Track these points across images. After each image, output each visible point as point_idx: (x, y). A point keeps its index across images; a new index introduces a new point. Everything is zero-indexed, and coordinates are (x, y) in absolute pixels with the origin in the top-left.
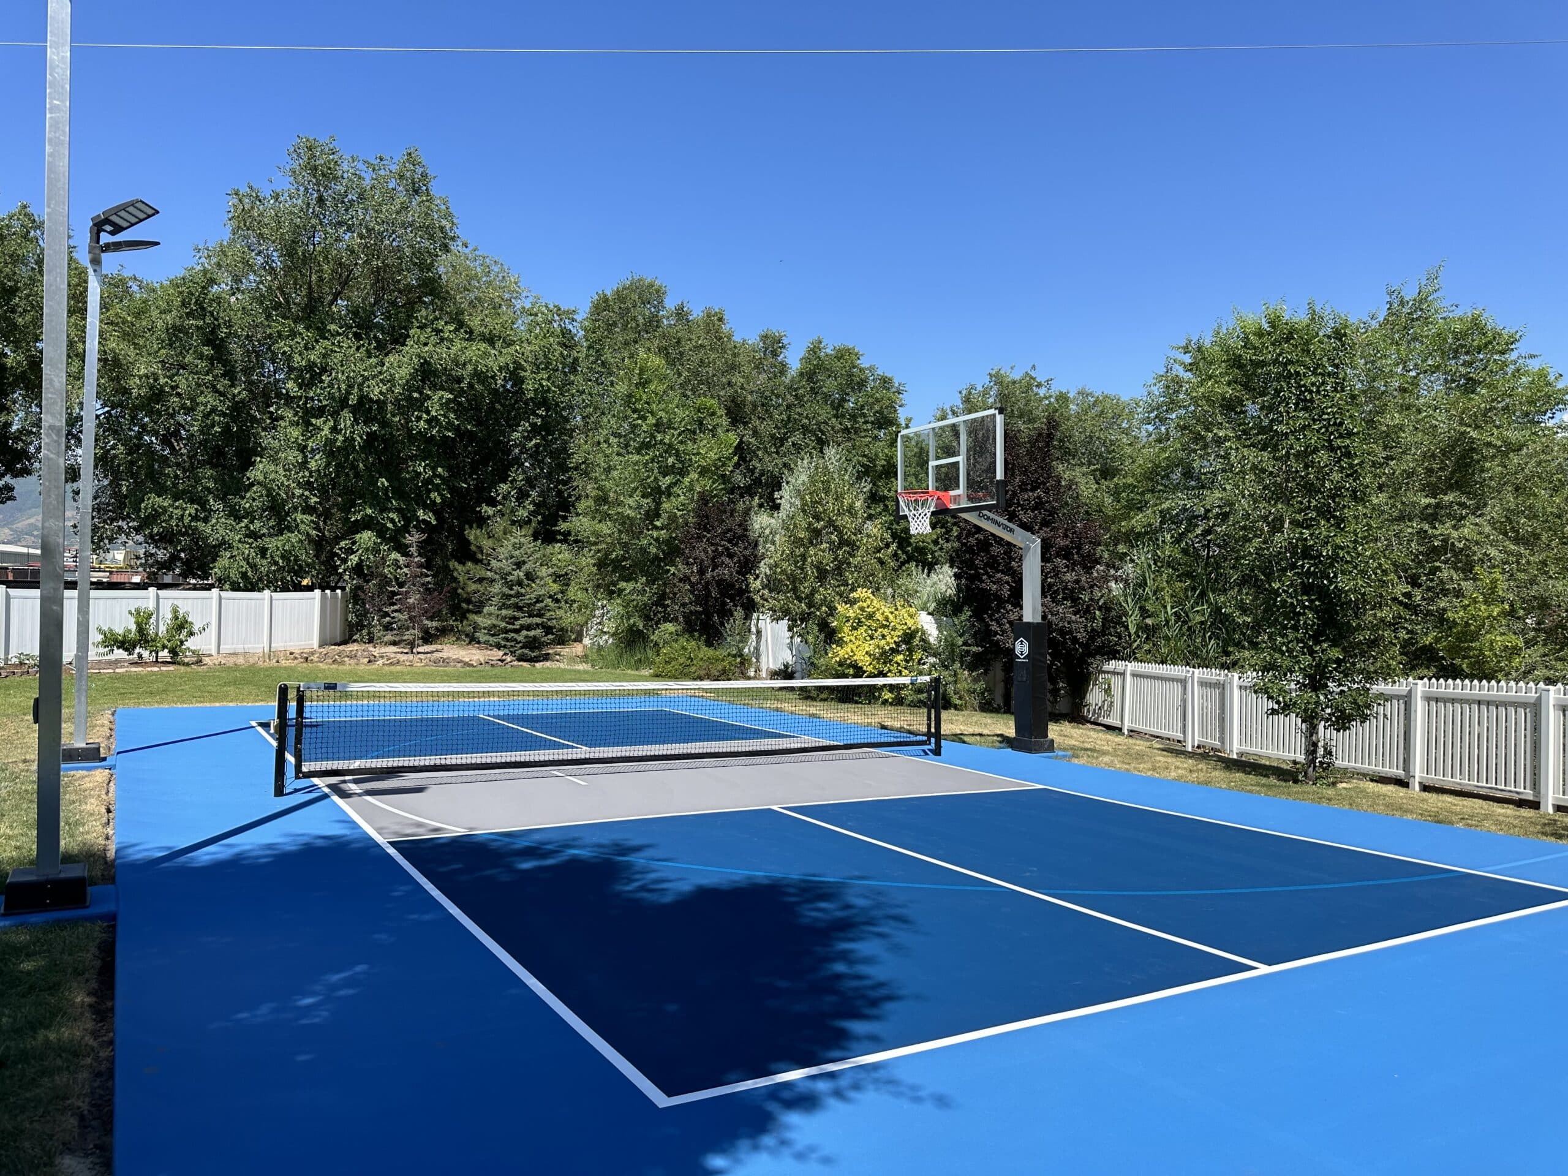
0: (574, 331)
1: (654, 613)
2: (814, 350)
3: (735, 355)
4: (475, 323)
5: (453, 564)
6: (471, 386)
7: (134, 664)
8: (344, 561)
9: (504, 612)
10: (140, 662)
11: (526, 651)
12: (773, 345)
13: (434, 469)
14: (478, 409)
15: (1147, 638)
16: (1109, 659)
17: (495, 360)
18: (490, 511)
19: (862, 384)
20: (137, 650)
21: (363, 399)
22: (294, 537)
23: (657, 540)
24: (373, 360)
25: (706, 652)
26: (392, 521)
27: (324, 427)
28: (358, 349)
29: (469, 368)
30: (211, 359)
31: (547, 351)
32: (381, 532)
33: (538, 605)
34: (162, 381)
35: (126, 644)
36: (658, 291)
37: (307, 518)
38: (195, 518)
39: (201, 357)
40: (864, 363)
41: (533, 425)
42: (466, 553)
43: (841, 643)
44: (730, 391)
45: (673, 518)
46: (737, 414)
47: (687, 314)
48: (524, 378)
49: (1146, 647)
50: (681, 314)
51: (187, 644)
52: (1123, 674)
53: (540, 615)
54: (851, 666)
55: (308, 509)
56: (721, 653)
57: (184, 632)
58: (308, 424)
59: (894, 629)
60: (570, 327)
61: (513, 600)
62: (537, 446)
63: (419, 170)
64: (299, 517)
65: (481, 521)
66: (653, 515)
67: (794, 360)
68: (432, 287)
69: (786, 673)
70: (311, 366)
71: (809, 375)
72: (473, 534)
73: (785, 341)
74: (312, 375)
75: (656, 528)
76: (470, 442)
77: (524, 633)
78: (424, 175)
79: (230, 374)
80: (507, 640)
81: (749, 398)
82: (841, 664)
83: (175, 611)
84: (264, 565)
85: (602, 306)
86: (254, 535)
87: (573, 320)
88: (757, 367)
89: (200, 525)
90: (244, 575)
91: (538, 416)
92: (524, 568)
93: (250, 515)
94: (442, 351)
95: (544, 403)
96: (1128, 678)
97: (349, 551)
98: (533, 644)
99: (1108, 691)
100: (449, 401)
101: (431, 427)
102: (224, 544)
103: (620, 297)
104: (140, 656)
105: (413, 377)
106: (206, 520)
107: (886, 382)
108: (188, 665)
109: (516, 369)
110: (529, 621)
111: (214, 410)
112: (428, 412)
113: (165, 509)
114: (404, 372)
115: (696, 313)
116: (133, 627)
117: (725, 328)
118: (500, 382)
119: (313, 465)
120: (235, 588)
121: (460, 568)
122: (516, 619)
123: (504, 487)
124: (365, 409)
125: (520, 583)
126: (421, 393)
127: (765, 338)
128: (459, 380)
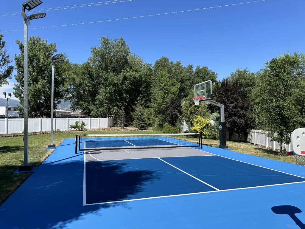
0: (152, 68)
1: (164, 120)
2: (198, 68)
3: (182, 70)
4: (134, 68)
5: (131, 112)
6: (133, 80)
7: (76, 131)
8: (113, 112)
9: (137, 121)
10: (77, 130)
11: (141, 128)
12: (190, 67)
13: (127, 95)
14: (134, 84)
15: (260, 125)
16: (252, 129)
17: (137, 75)
18: (137, 102)
19: (208, 74)
20: (76, 128)
21: (115, 83)
22: (104, 108)
23: (164, 107)
24: (116, 76)
25: (173, 128)
26: (120, 105)
27: (108, 88)
28: (113, 74)
29: (133, 76)
30: (89, 77)
31: (146, 72)
32: (118, 107)
33: (144, 120)
34: (81, 82)
35: (74, 127)
36: (167, 59)
37: (106, 105)
38: (88, 105)
39: (88, 77)
40: (209, 70)
41: (144, 86)
42: (133, 110)
43: (194, 126)
44: (181, 77)
45: (167, 102)
46: (182, 81)
47: (173, 63)
48: (142, 77)
49: (260, 127)
50: (172, 63)
51: (84, 127)
52: (254, 132)
53: (144, 121)
54: (196, 131)
55: (106, 103)
56: (175, 128)
57: (84, 125)
58: (106, 88)
59: (204, 124)
60: (151, 67)
61: (139, 119)
62: (145, 90)
63: (123, 41)
64: (105, 104)
65: (135, 104)
66: (163, 102)
67: (194, 70)
68: (126, 62)
69: (187, 132)
70: (106, 78)
71: (197, 73)
72: (134, 107)
73: (193, 66)
74: (106, 79)
75: (164, 104)
76: (133, 90)
77: (141, 125)
78: (124, 42)
79: (93, 80)
80: (138, 126)
81: (185, 78)
82: (194, 130)
83: (82, 121)
84: (99, 113)
85: (157, 63)
86: (97, 108)
87: (152, 66)
88: (187, 72)
89: (89, 106)
90: (96, 115)
91: (145, 84)
92: (141, 113)
93: (97, 104)
94: (128, 74)
95: (146, 82)
96: (255, 133)
97: (113, 110)
98: (143, 127)
99: (251, 136)
100: (129, 83)
101: (126, 88)
102: (92, 110)
103: (160, 61)
104: (76, 129)
105: (123, 79)
106: (90, 106)
107: (213, 73)
108: (84, 131)
109: (141, 76)
110: (142, 122)
111: (90, 86)
112: (126, 85)
113: (83, 104)
114: (121, 78)
115: (175, 63)
116: (75, 125)
117: (181, 65)
118: (138, 79)
119: (107, 95)
120: (94, 117)
121: (132, 113)
122: (140, 122)
123: (139, 98)
124: (115, 85)
125: (140, 116)
126: (124, 82)
127: (189, 66)
128: (131, 79)
